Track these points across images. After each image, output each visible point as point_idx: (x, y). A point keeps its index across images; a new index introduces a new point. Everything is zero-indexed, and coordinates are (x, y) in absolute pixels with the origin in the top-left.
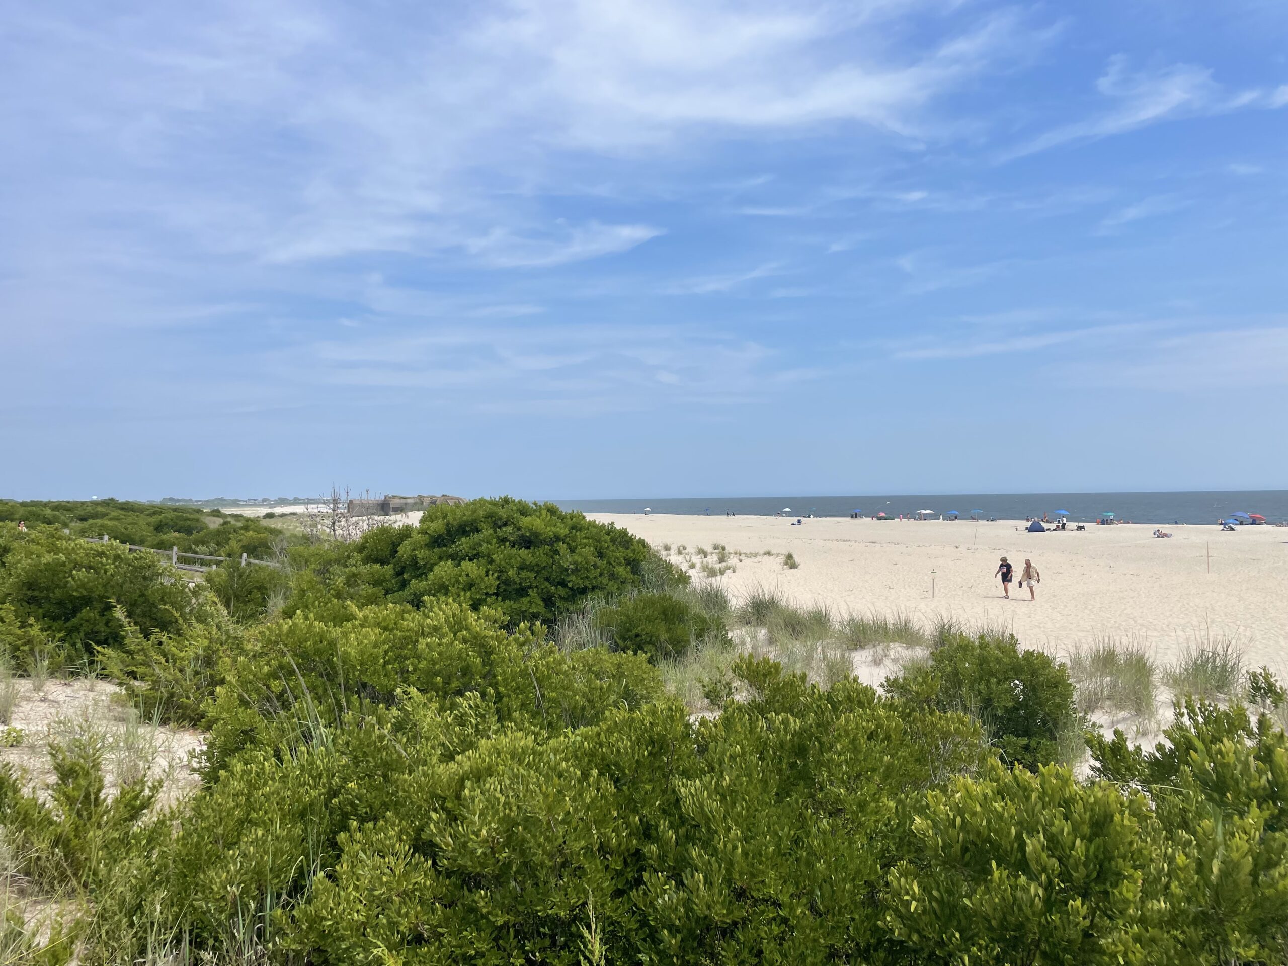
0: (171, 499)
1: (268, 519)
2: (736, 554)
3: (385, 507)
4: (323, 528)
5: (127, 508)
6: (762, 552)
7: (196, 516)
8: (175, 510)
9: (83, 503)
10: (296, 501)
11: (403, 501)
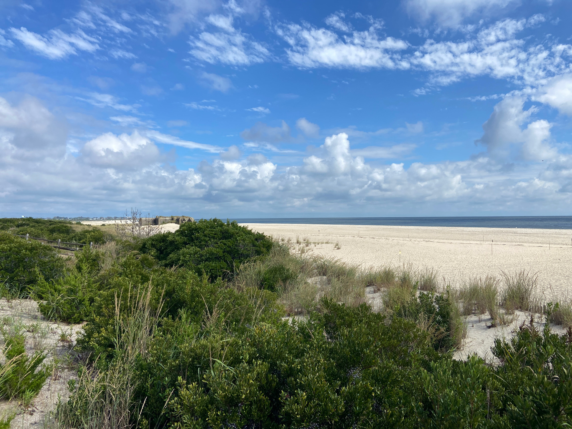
0: (58, 217)
1: (102, 226)
2: (313, 243)
3: (155, 222)
4: (128, 231)
5: (38, 221)
6: (325, 242)
7: (69, 225)
8: (60, 222)
9: (18, 219)
10: (116, 218)
11: (164, 218)
